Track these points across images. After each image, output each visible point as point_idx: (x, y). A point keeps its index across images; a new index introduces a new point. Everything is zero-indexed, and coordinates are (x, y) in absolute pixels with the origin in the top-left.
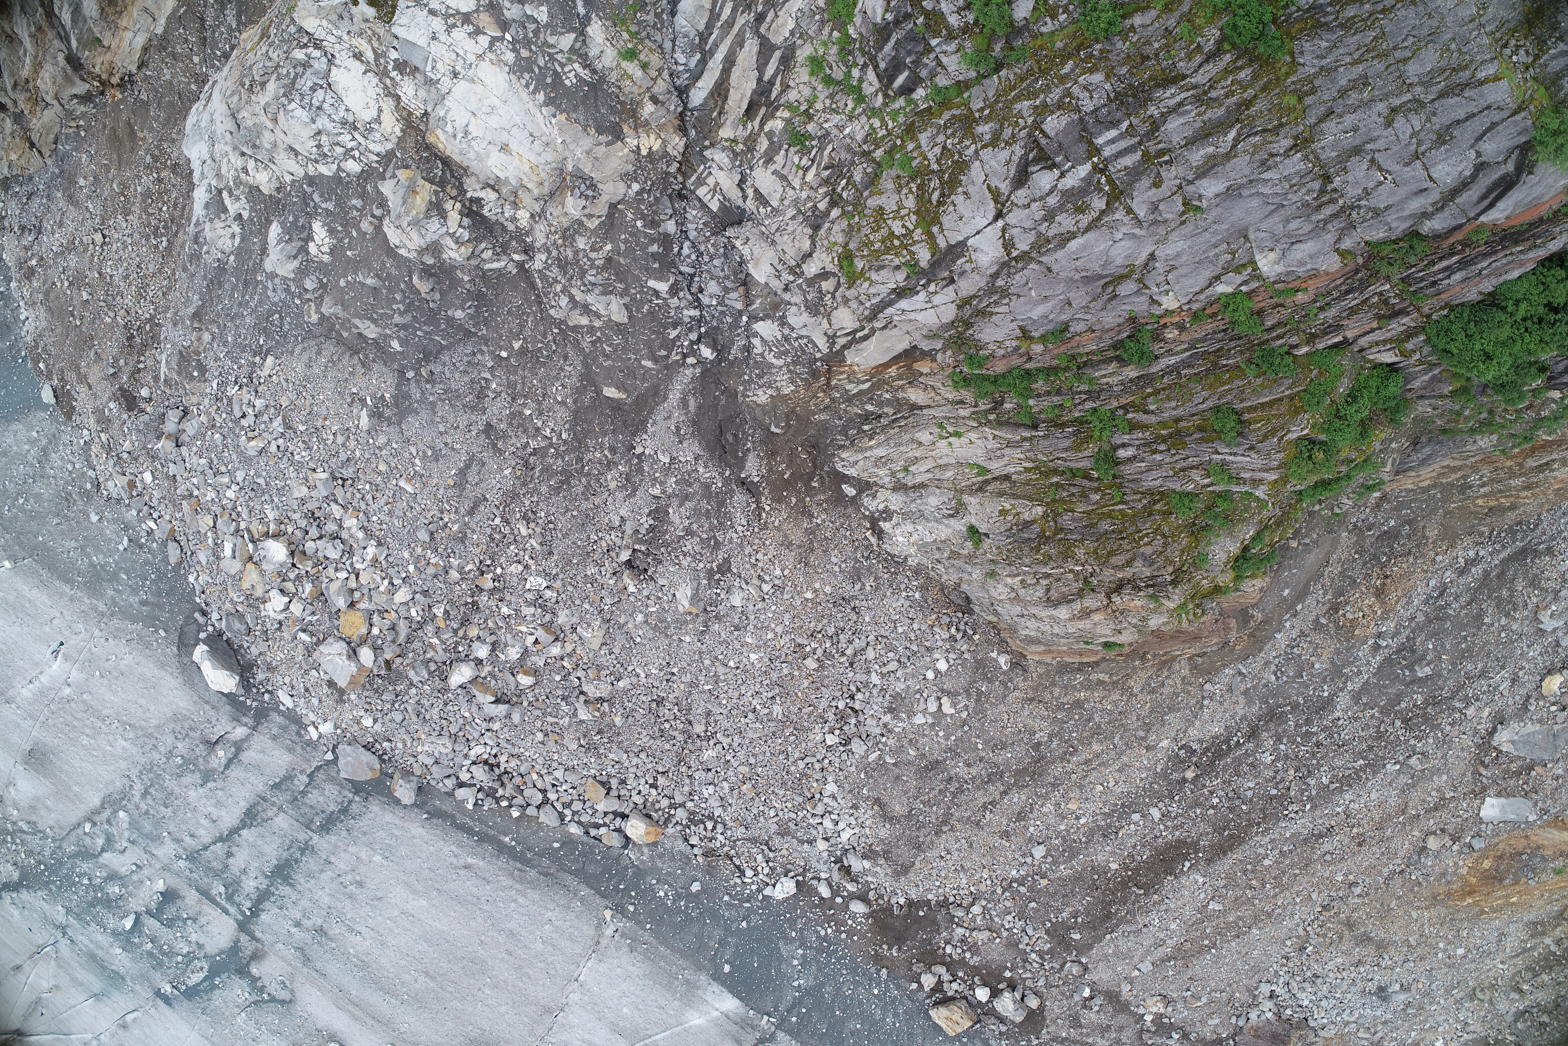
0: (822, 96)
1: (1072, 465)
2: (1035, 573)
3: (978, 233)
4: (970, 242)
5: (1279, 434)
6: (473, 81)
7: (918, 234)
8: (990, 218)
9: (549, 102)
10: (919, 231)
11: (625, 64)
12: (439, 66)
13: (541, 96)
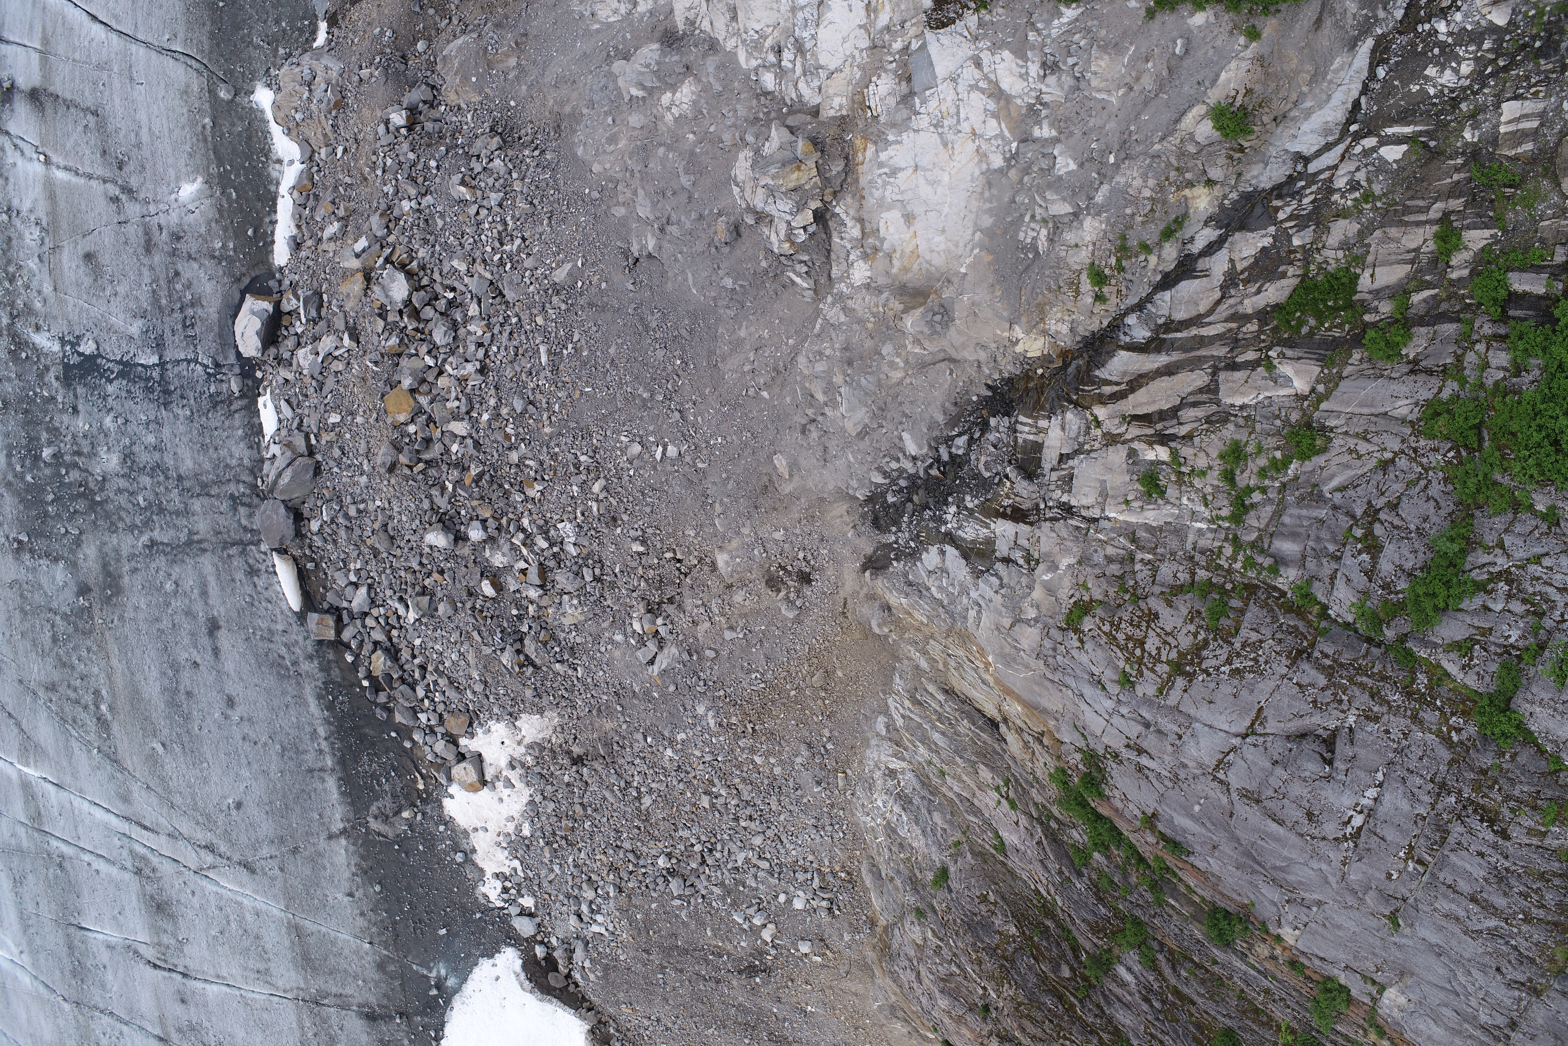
0: (1209, 480)
1: (1075, 933)
2: (955, 955)
3: (1210, 727)
4: (1196, 725)
6: (945, 145)
7: (1163, 669)
8: (1233, 730)
9: (988, 233)
10: (1166, 668)
11: (1084, 277)
12: (933, 104)
13: (988, 221)
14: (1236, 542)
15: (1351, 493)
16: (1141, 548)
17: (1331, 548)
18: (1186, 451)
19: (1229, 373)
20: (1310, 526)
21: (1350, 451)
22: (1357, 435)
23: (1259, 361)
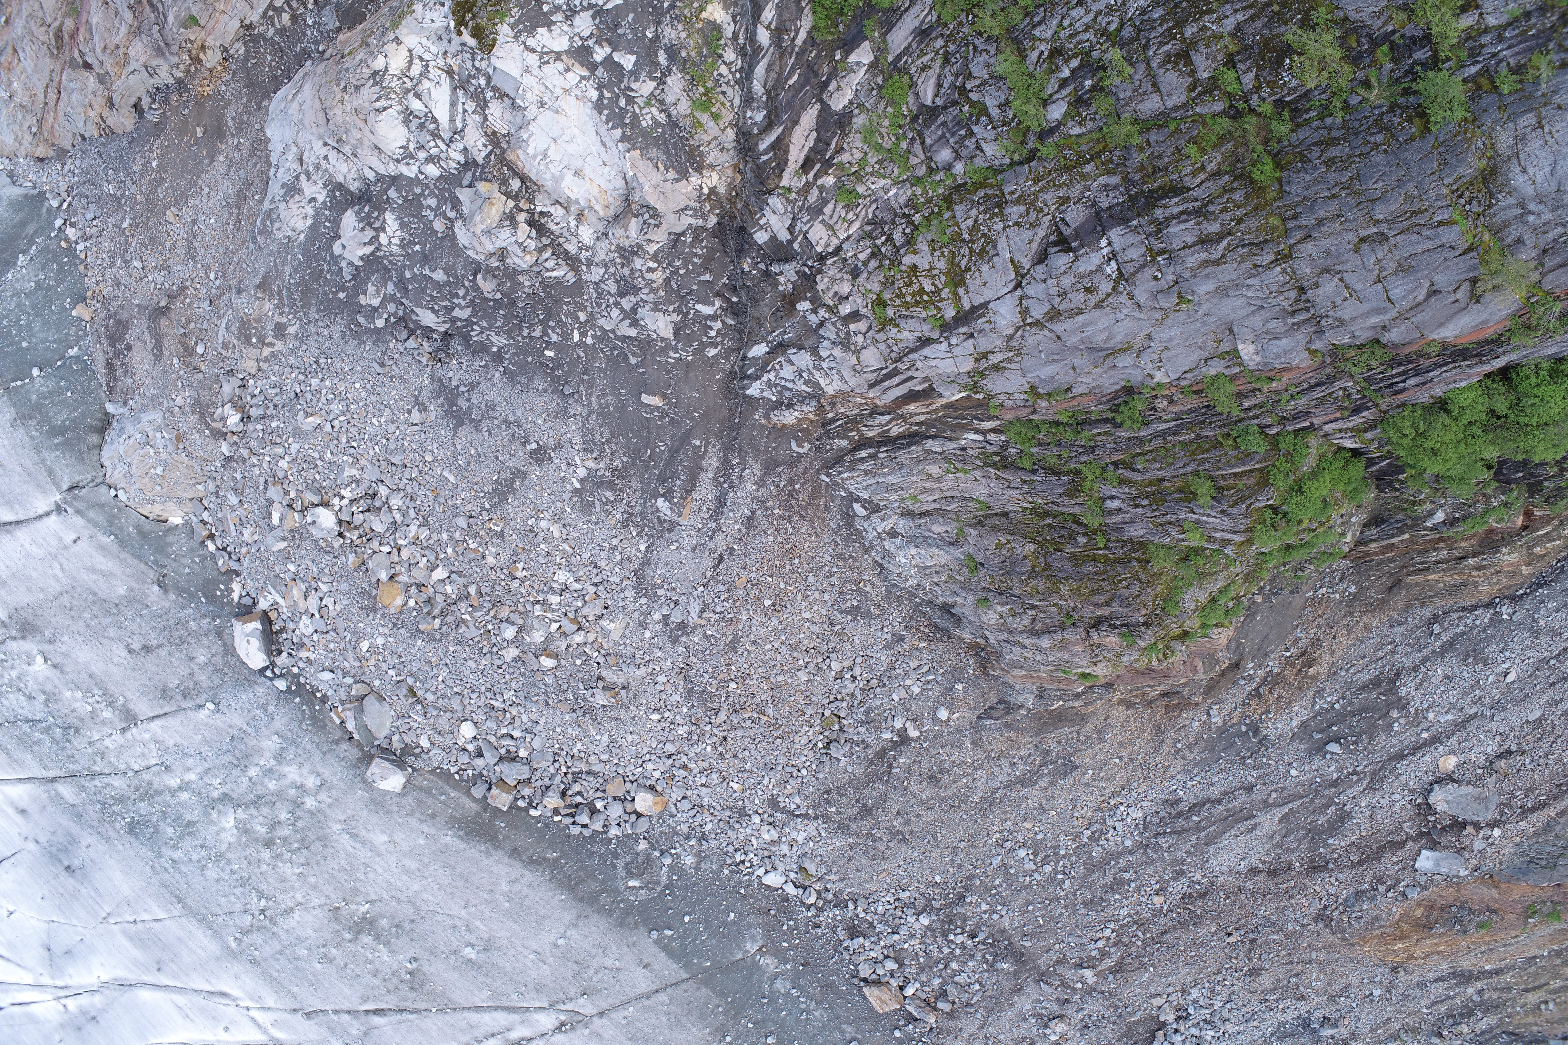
0: (872, 161)
1: (1064, 509)
2: (1023, 604)
3: (998, 298)
5: (1248, 502)
7: (945, 293)
8: (1011, 287)
9: (625, 138)
11: (698, 113)
13: (618, 133)
14: (918, 181)
15: (942, 92)
16: (876, 238)
17: (963, 132)
19: (826, 91)
20: (943, 131)
21: (923, 69)
23: (835, 68)
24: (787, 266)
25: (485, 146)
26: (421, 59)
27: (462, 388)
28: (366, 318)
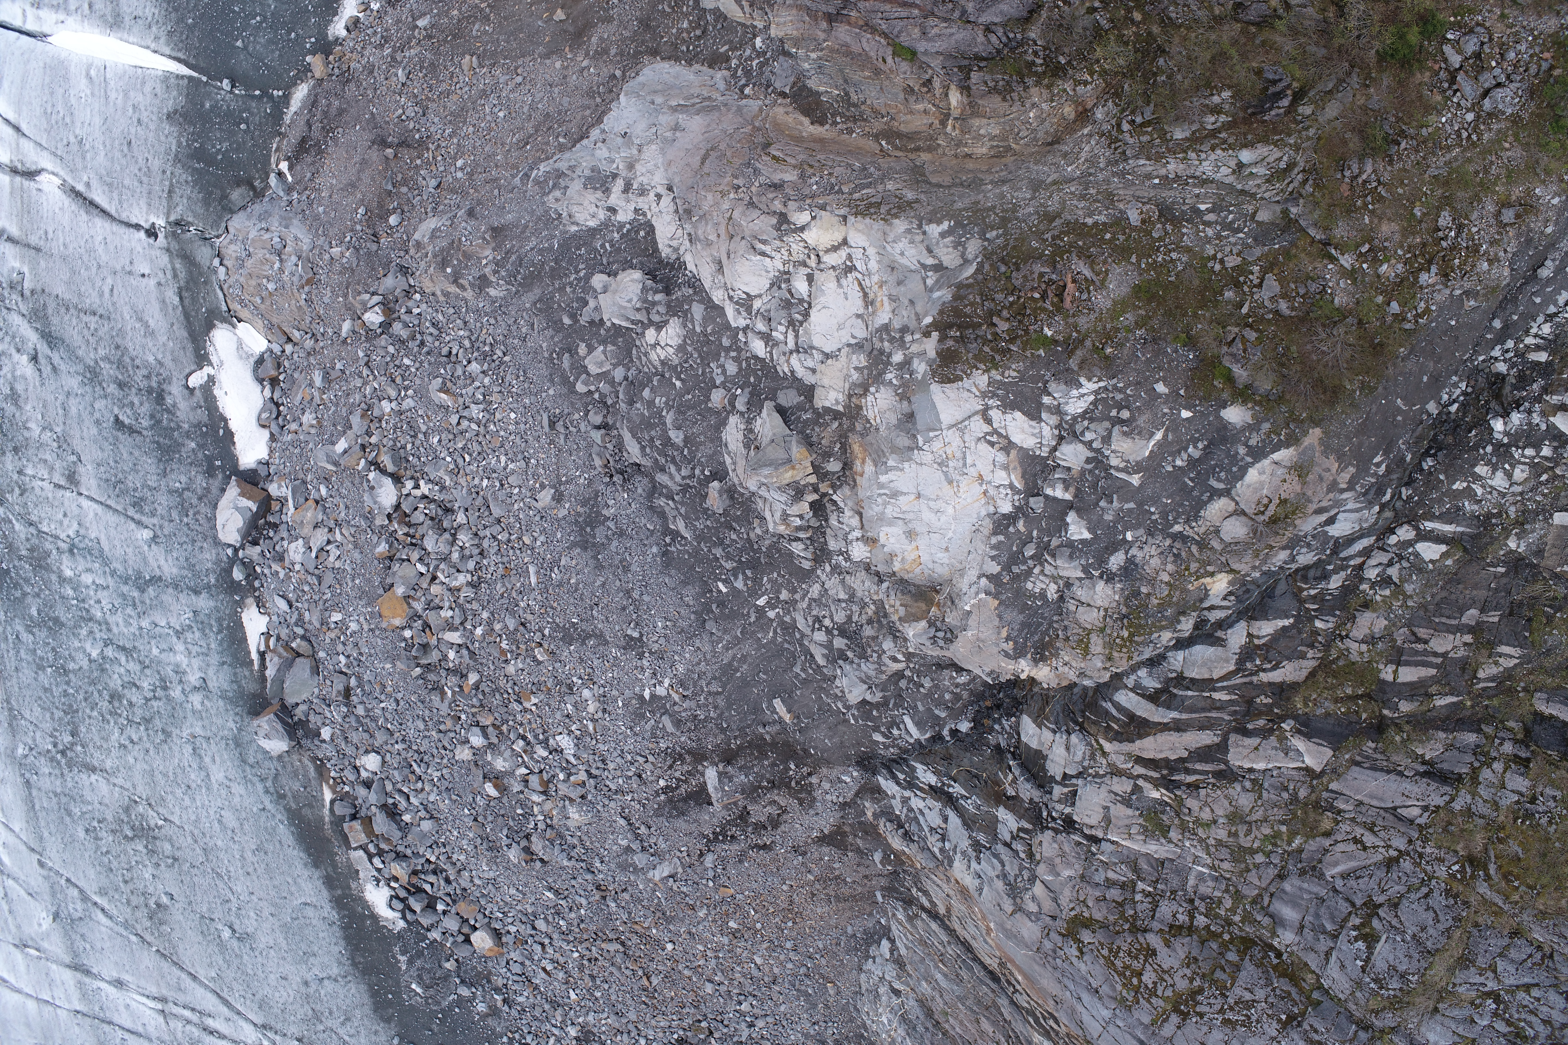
0: (1214, 834)
6: (950, 482)
9: (994, 580)
10: (1162, 1003)
11: (1094, 638)
12: (937, 445)
13: (994, 568)
14: (1238, 896)
15: (1352, 883)
16: (1143, 880)
17: (1329, 927)
18: (1192, 803)
19: (1239, 737)
20: (1311, 900)
21: (1356, 841)
22: (1364, 825)
23: (1271, 731)
24: (1028, 786)
25: (837, 403)
26: (850, 257)
27: (611, 524)
28: (572, 367)
